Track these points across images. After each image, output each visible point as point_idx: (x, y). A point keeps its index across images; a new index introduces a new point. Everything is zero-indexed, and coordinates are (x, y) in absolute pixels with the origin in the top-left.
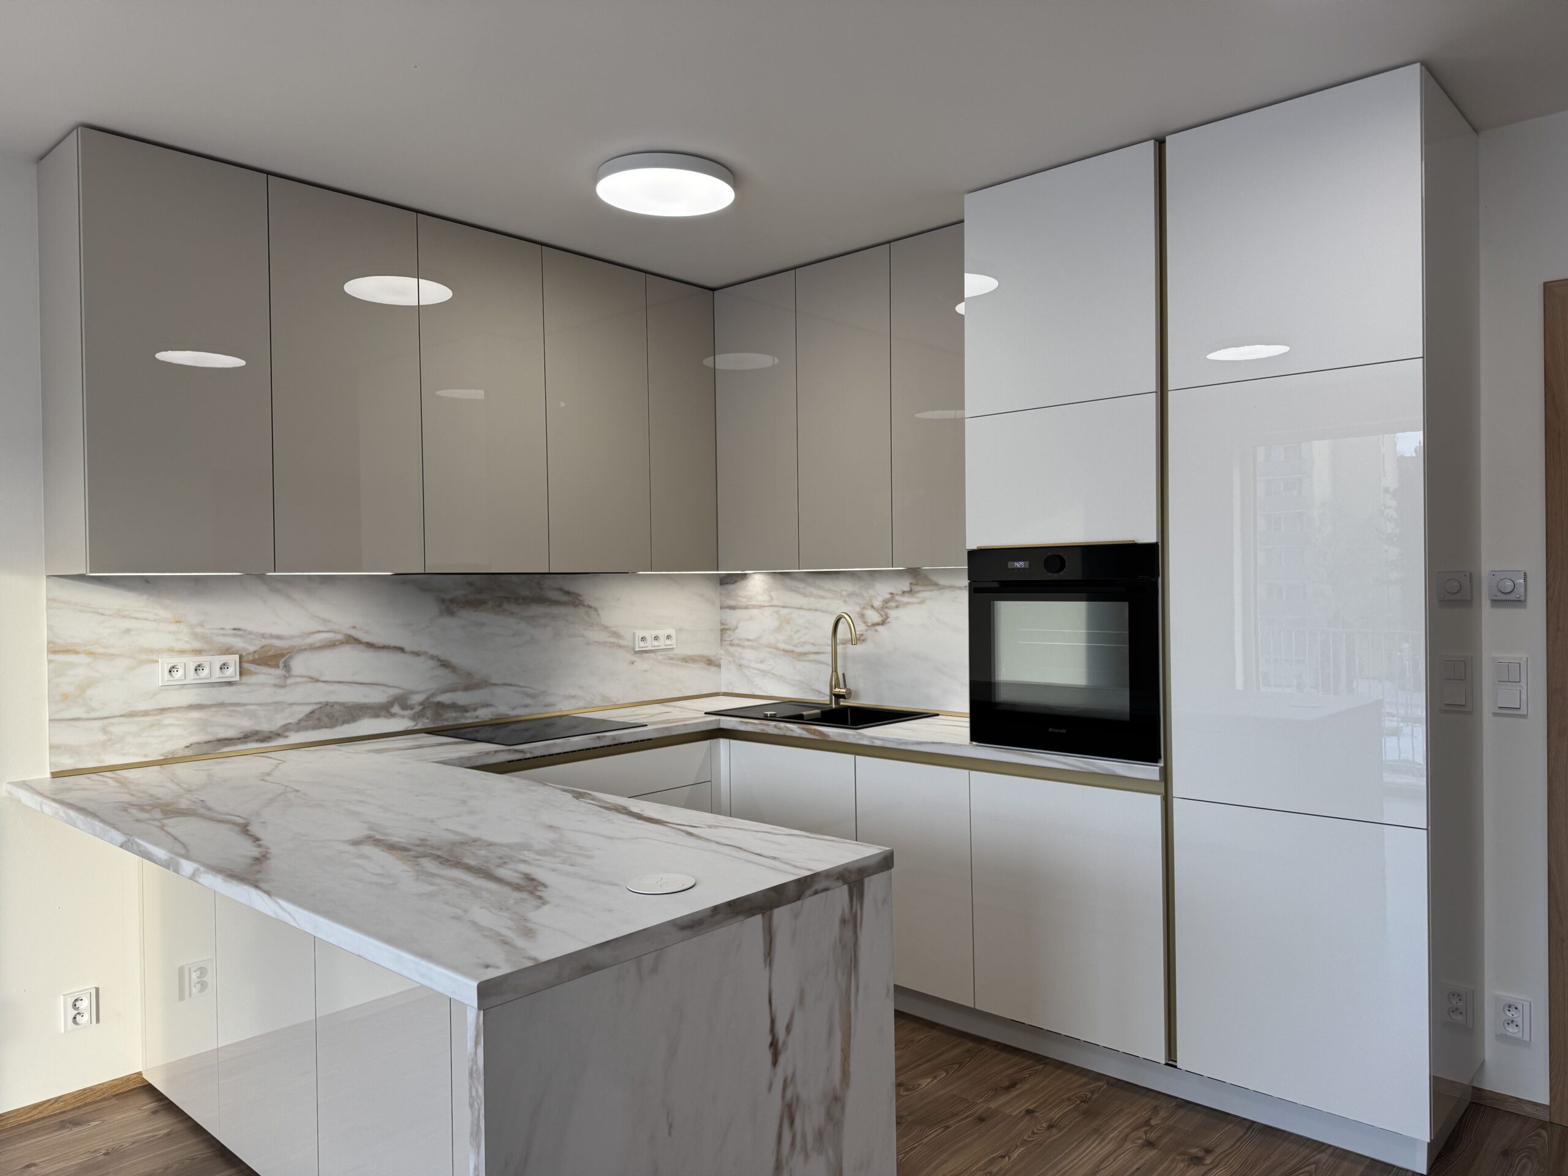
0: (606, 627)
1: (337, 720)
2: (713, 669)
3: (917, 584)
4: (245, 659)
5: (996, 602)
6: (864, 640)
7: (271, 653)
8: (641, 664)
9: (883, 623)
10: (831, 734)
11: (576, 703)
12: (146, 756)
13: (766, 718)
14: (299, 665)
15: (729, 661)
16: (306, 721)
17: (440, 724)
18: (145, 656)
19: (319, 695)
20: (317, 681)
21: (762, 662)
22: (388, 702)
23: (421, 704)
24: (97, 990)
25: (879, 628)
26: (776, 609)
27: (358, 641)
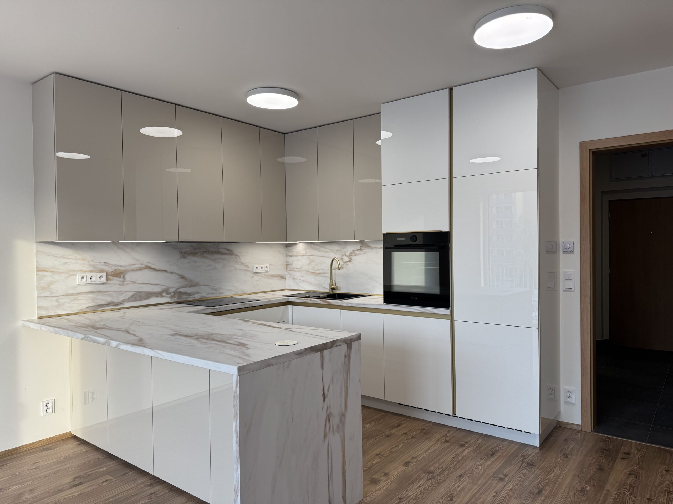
0: (243, 263)
1: (142, 298)
2: (283, 280)
3: (363, 247)
4: (108, 274)
5: (393, 253)
6: (342, 268)
7: (118, 272)
8: (256, 278)
9: (350, 261)
10: (332, 302)
11: (232, 293)
12: (72, 311)
13: (306, 297)
14: (129, 277)
15: (290, 277)
16: (131, 298)
17: (180, 300)
18: (72, 273)
19: (136, 288)
20: (135, 283)
21: (303, 277)
22: (161, 291)
23: (173, 292)
24: (55, 400)
25: (348, 263)
26: (308, 256)
27: (150, 268)
